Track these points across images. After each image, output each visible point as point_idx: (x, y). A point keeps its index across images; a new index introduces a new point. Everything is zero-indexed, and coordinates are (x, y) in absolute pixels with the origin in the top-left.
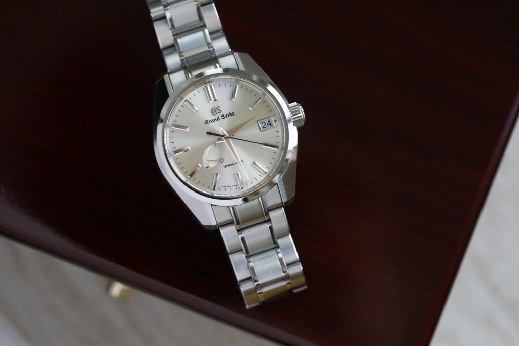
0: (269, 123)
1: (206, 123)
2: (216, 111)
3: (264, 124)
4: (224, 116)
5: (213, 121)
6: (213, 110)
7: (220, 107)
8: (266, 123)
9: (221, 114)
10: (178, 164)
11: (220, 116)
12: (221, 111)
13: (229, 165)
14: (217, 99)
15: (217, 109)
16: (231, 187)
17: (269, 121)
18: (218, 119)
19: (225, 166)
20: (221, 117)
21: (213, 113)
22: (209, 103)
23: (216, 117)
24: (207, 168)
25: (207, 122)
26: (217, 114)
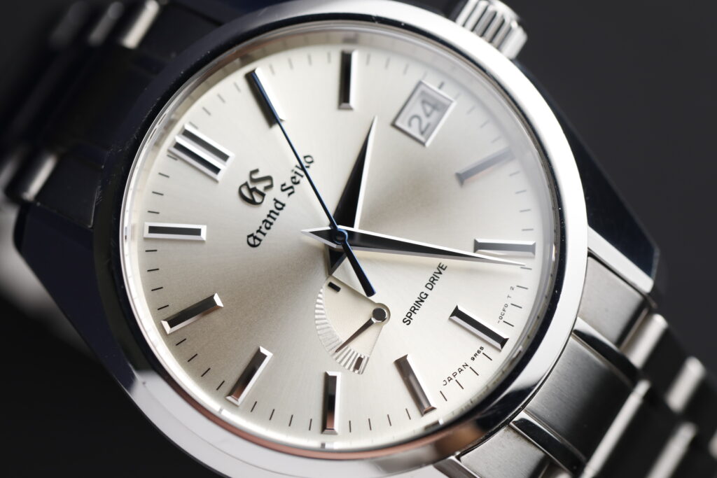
0: (429, 109)
1: (254, 246)
2: (255, 189)
3: (415, 122)
4: (289, 184)
5: (268, 223)
6: (245, 192)
7: (256, 171)
8: (421, 114)
9: (277, 187)
11: (276, 193)
12: (269, 178)
13: (413, 310)
15: (253, 181)
16: (470, 363)
17: (424, 102)
18: (279, 206)
19: (407, 320)
20: (282, 197)
21: (251, 202)
22: (216, 181)
23: (268, 205)
24: (356, 366)
25: (254, 241)
26: (263, 195)
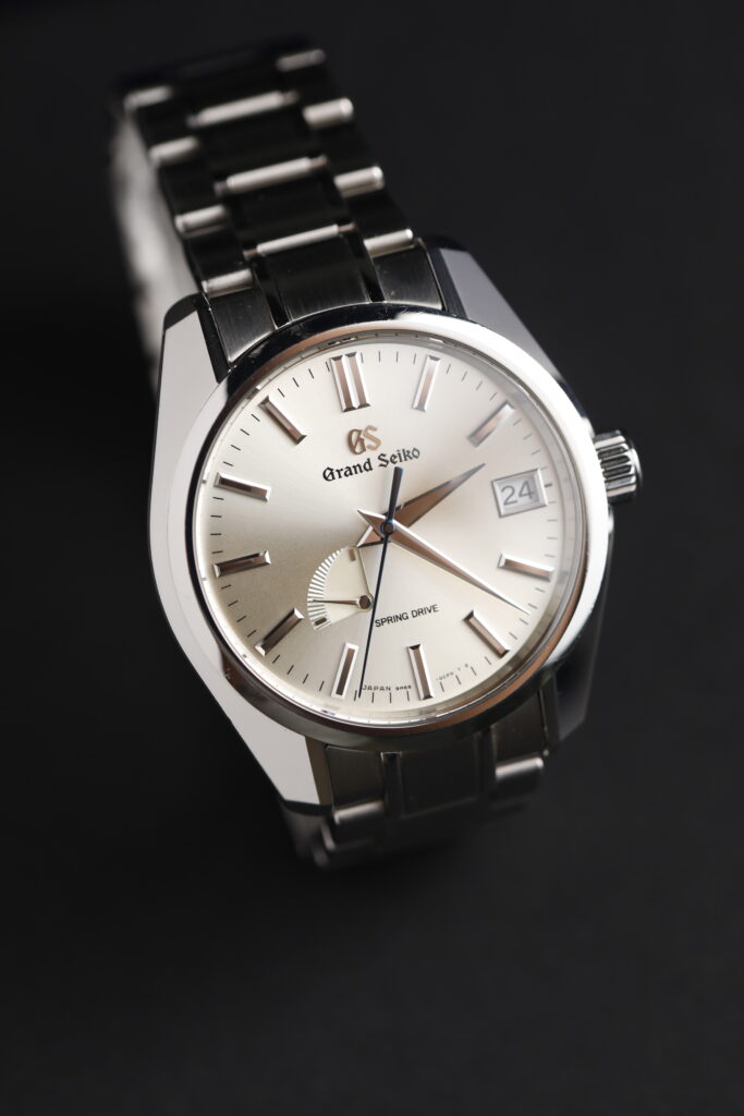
0: (525, 491)
1: (326, 478)
2: (362, 441)
3: (509, 491)
4: (388, 458)
5: (349, 471)
6: (354, 437)
7: (375, 429)
8: (518, 490)
9: (378, 453)
10: (230, 605)
11: (373, 455)
12: (378, 442)
13: (389, 620)
14: (368, 402)
15: (367, 434)
16: (393, 690)
17: (526, 483)
18: (368, 466)
19: (379, 623)
20: (375, 463)
21: (352, 447)
23: (361, 460)
24: (318, 623)
25: (329, 474)
26: (364, 450)
